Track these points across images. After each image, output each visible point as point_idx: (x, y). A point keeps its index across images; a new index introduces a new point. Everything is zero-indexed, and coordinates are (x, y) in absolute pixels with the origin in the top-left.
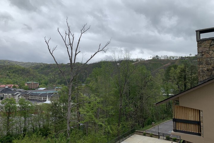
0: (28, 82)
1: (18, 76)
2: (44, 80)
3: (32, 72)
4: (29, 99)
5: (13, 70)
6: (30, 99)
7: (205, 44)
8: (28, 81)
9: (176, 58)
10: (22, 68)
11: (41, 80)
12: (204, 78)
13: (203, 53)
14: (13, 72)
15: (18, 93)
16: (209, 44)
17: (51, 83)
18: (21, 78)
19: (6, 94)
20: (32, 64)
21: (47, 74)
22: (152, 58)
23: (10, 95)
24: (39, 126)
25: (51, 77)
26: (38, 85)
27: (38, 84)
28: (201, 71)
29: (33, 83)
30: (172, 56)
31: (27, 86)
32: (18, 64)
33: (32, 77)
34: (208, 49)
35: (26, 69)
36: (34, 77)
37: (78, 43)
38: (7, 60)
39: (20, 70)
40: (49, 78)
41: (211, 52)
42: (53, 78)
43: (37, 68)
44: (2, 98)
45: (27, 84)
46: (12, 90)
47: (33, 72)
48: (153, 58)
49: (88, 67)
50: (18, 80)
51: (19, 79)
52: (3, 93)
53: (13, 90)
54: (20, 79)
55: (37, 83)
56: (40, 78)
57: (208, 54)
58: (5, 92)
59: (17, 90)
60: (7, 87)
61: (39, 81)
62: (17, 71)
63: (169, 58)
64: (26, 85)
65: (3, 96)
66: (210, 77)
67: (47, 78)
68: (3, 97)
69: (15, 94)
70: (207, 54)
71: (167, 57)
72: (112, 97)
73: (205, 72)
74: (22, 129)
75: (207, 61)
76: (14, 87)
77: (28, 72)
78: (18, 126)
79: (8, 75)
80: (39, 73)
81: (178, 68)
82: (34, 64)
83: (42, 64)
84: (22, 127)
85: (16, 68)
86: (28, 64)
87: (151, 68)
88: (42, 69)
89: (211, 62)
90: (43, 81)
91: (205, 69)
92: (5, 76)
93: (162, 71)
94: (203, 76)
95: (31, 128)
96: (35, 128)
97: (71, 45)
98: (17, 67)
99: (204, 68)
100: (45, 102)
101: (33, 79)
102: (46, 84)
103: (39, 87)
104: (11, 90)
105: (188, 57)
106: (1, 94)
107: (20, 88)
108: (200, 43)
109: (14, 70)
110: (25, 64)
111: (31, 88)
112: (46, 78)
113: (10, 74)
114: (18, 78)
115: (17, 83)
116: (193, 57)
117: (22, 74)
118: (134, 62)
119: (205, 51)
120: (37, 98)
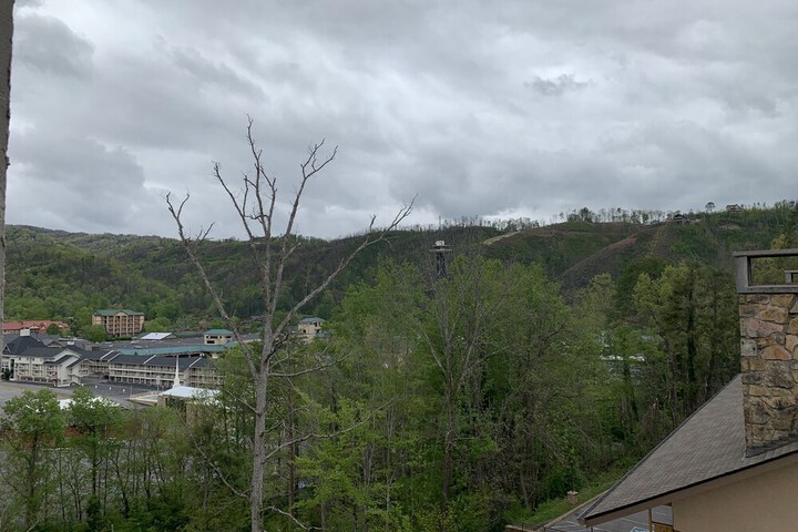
0: (104, 313)
1: (66, 285)
2: (164, 301)
3: (119, 271)
4: (107, 377)
5: (47, 264)
6: (113, 378)
7: (769, 307)
8: (104, 307)
9: (655, 218)
10: (81, 257)
11: (153, 301)
12: (768, 437)
13: (763, 343)
14: (50, 272)
15: (67, 357)
16: (782, 310)
17: (189, 313)
18: (77, 293)
19: (24, 360)
20: (119, 242)
21: (174, 279)
22: (565, 220)
23: (38, 361)
24: (148, 492)
25: (192, 292)
26: (142, 322)
27: (142, 318)
28: (753, 408)
29: (120, 314)
30: (640, 212)
31: (100, 327)
32: (66, 242)
33: (119, 290)
34: (782, 327)
35: (95, 261)
36: (125, 292)
37: (293, 215)
38: (26, 227)
39: (75, 264)
40: (182, 295)
41: (792, 341)
42: (196, 292)
43: (139, 256)
44: (8, 375)
45: (99, 318)
46: (46, 342)
47: (123, 271)
48: (570, 219)
49: (327, 252)
50: (68, 301)
51: (69, 296)
52: (12, 357)
53: (51, 341)
54: (74, 299)
55: (139, 316)
56: (148, 295)
57: (782, 348)
58: (19, 353)
59: (63, 344)
60: (25, 333)
61: (145, 304)
62: (63, 268)
63: (628, 220)
64: (97, 321)
65: (12, 365)
66: (790, 435)
67: (175, 295)
68: (12, 371)
69: (57, 358)
70: (777, 347)
71: (624, 216)
72: (420, 401)
73: (770, 412)
74: (84, 503)
75: (776, 371)
76: (53, 330)
77: (106, 272)
78: (68, 491)
79: (29, 284)
80: (144, 275)
81: (664, 277)
82: (125, 241)
83: (156, 242)
84: (83, 497)
85: (59, 256)
86: (103, 241)
87: (562, 257)
88: (154, 261)
89: (790, 379)
90: (160, 306)
91: (770, 402)
92: (19, 288)
93: (603, 282)
94: (762, 429)
95: (117, 499)
96: (130, 499)
97: (267, 223)
98: (64, 252)
99: (764, 398)
100: (168, 393)
101: (122, 298)
102: (172, 316)
103: (144, 331)
104: (41, 344)
105: (699, 216)
106: (3, 360)
107: (75, 332)
108: (752, 302)
109: (53, 264)
110: (91, 241)
111: (114, 332)
112: (171, 293)
113: (37, 280)
114: (66, 294)
115: (64, 315)
116: (721, 215)
117: (81, 278)
118: (500, 233)
119: (770, 332)
120: (138, 373)
